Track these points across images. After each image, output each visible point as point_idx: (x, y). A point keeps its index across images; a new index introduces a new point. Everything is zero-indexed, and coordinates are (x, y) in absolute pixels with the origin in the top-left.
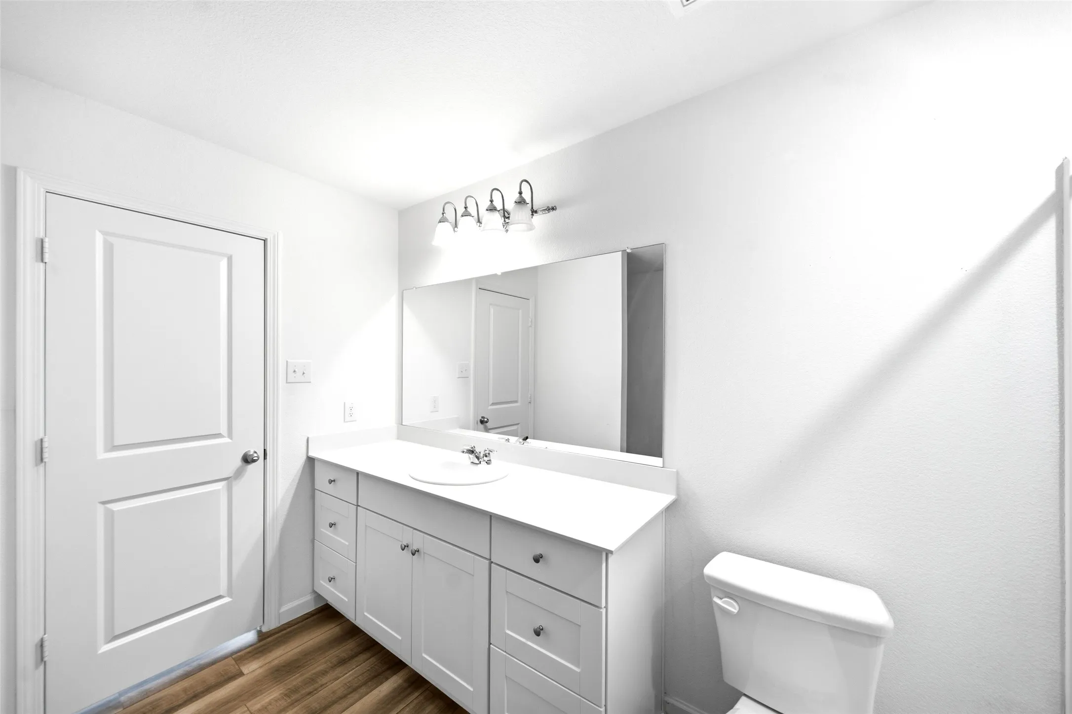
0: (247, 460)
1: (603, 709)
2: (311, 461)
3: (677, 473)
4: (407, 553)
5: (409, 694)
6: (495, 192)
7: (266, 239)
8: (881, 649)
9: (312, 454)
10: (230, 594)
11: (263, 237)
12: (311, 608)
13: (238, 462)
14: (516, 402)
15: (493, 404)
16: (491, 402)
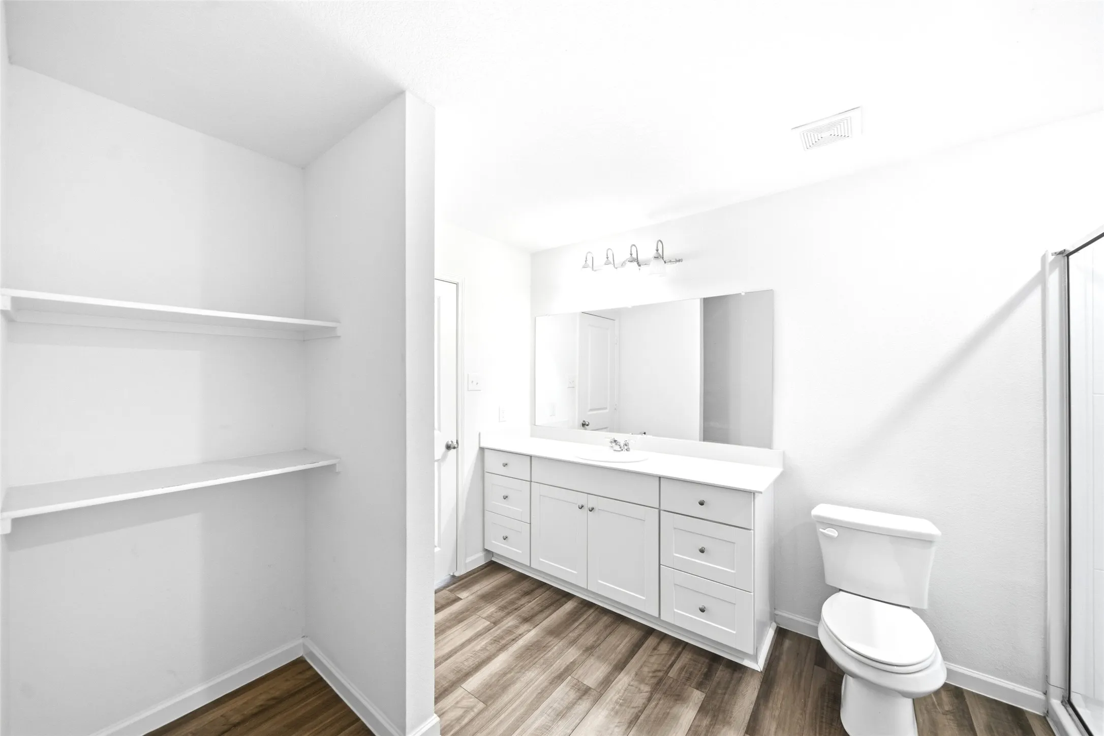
0: (448, 447)
1: (752, 594)
2: (482, 450)
3: (784, 453)
4: (585, 511)
5: (585, 611)
6: (633, 247)
7: (458, 283)
8: (934, 549)
9: (482, 445)
10: (439, 546)
11: (456, 281)
12: (482, 562)
13: (444, 448)
14: (605, 408)
15: (591, 410)
16: (589, 408)
